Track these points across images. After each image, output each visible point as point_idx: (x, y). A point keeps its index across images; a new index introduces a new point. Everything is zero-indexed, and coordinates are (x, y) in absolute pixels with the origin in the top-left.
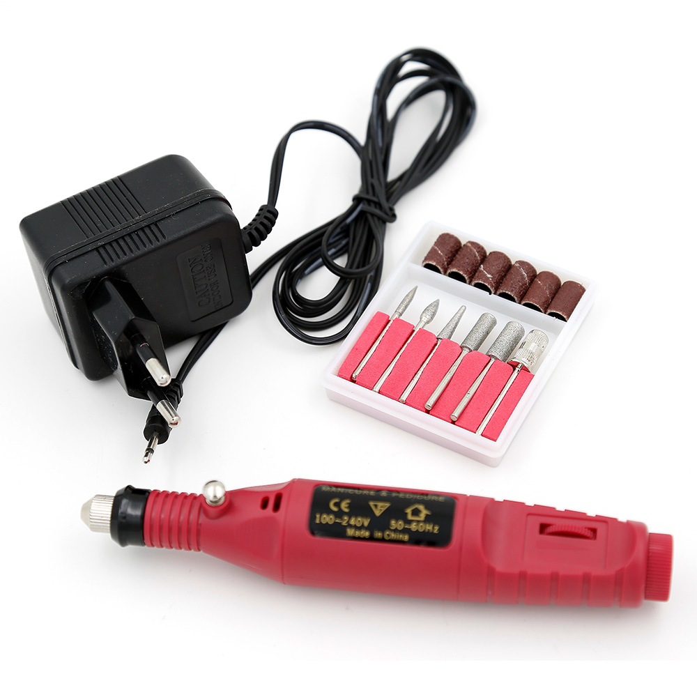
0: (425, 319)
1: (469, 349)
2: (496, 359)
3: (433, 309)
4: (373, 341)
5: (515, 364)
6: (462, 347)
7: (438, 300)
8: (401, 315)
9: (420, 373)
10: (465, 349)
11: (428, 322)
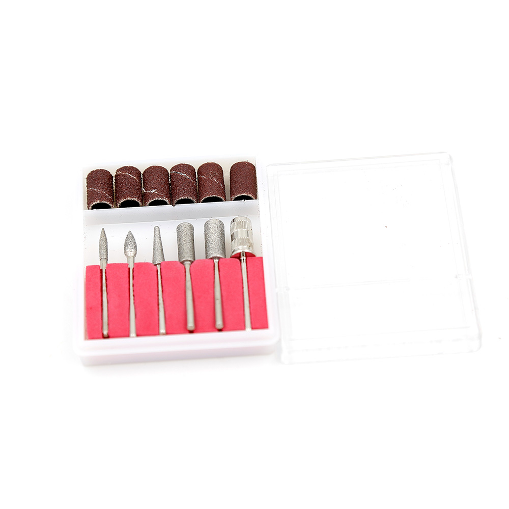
0: (131, 254)
1: (190, 261)
2: (219, 258)
3: (130, 242)
4: (100, 294)
5: (238, 255)
6: (182, 263)
7: (130, 232)
8: (107, 259)
9: (161, 301)
10: (186, 263)
11: (135, 255)
